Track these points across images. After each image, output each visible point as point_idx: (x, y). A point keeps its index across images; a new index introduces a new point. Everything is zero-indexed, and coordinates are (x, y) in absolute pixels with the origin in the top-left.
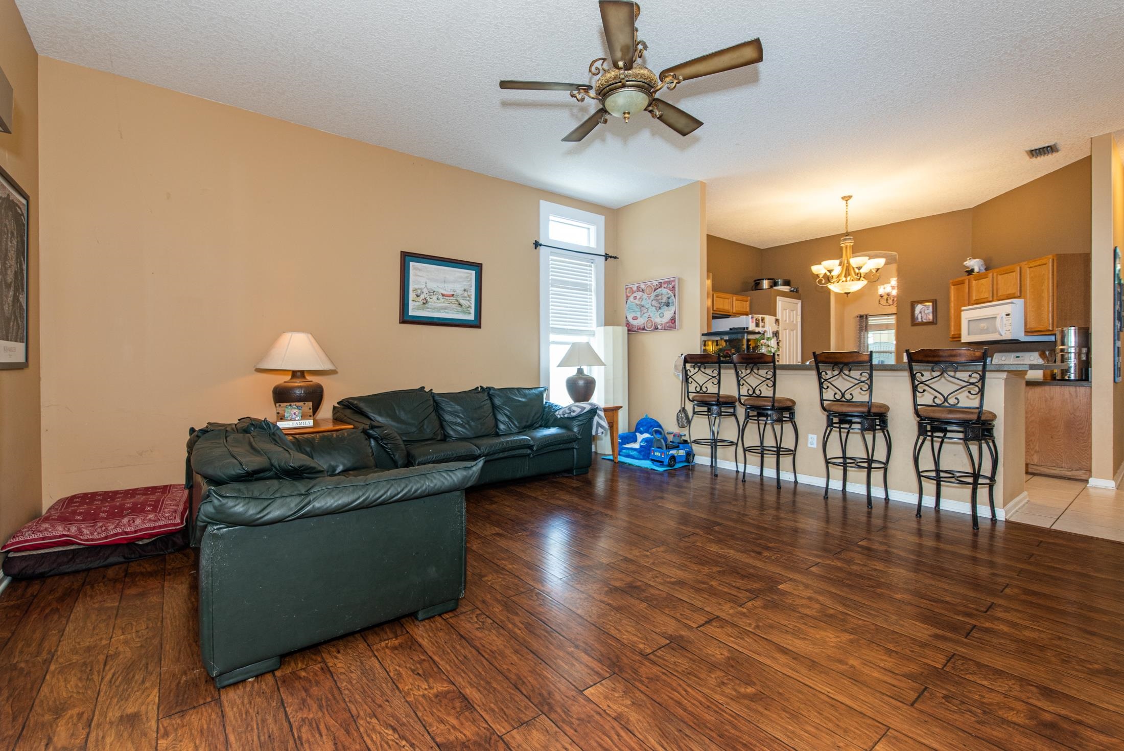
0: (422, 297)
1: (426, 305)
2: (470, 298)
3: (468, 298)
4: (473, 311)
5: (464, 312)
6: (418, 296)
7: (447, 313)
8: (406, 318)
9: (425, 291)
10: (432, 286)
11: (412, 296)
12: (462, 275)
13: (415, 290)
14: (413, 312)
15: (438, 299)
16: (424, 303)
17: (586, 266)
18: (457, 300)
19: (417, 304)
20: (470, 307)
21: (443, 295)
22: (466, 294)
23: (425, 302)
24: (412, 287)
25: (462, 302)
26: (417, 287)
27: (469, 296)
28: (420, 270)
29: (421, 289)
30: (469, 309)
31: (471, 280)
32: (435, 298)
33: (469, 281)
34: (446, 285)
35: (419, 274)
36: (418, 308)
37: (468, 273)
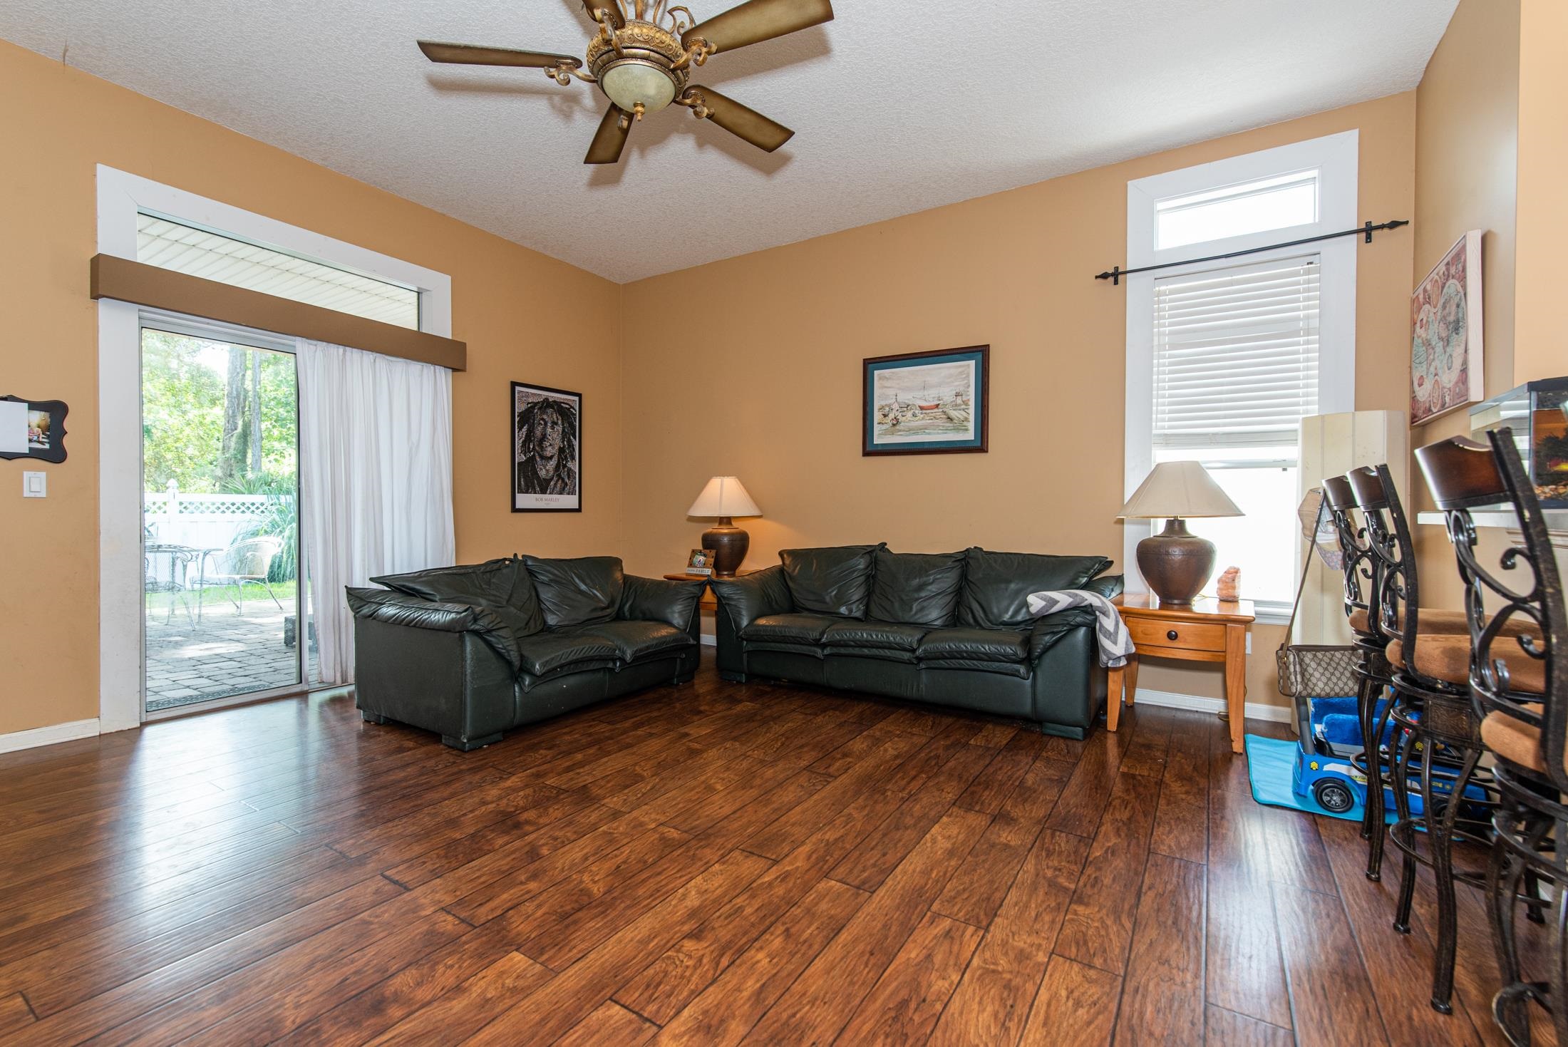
0: (892, 416)
1: (897, 427)
2: (967, 405)
3: (963, 407)
4: (971, 425)
5: (957, 429)
6: (885, 416)
7: (929, 434)
8: (869, 449)
9: (896, 406)
10: (905, 397)
11: (877, 416)
12: (953, 371)
13: (882, 408)
14: (880, 439)
15: (914, 415)
16: (894, 425)
17: (1296, 274)
18: (944, 412)
19: (884, 427)
20: (966, 419)
21: (922, 408)
22: (959, 401)
23: (896, 422)
24: (877, 404)
25: (953, 414)
26: (883, 403)
27: (966, 403)
28: (887, 379)
29: (889, 406)
30: (965, 423)
31: (968, 376)
32: (909, 414)
33: (964, 379)
34: (926, 393)
35: (889, 385)
36: (886, 433)
37: (961, 366)
